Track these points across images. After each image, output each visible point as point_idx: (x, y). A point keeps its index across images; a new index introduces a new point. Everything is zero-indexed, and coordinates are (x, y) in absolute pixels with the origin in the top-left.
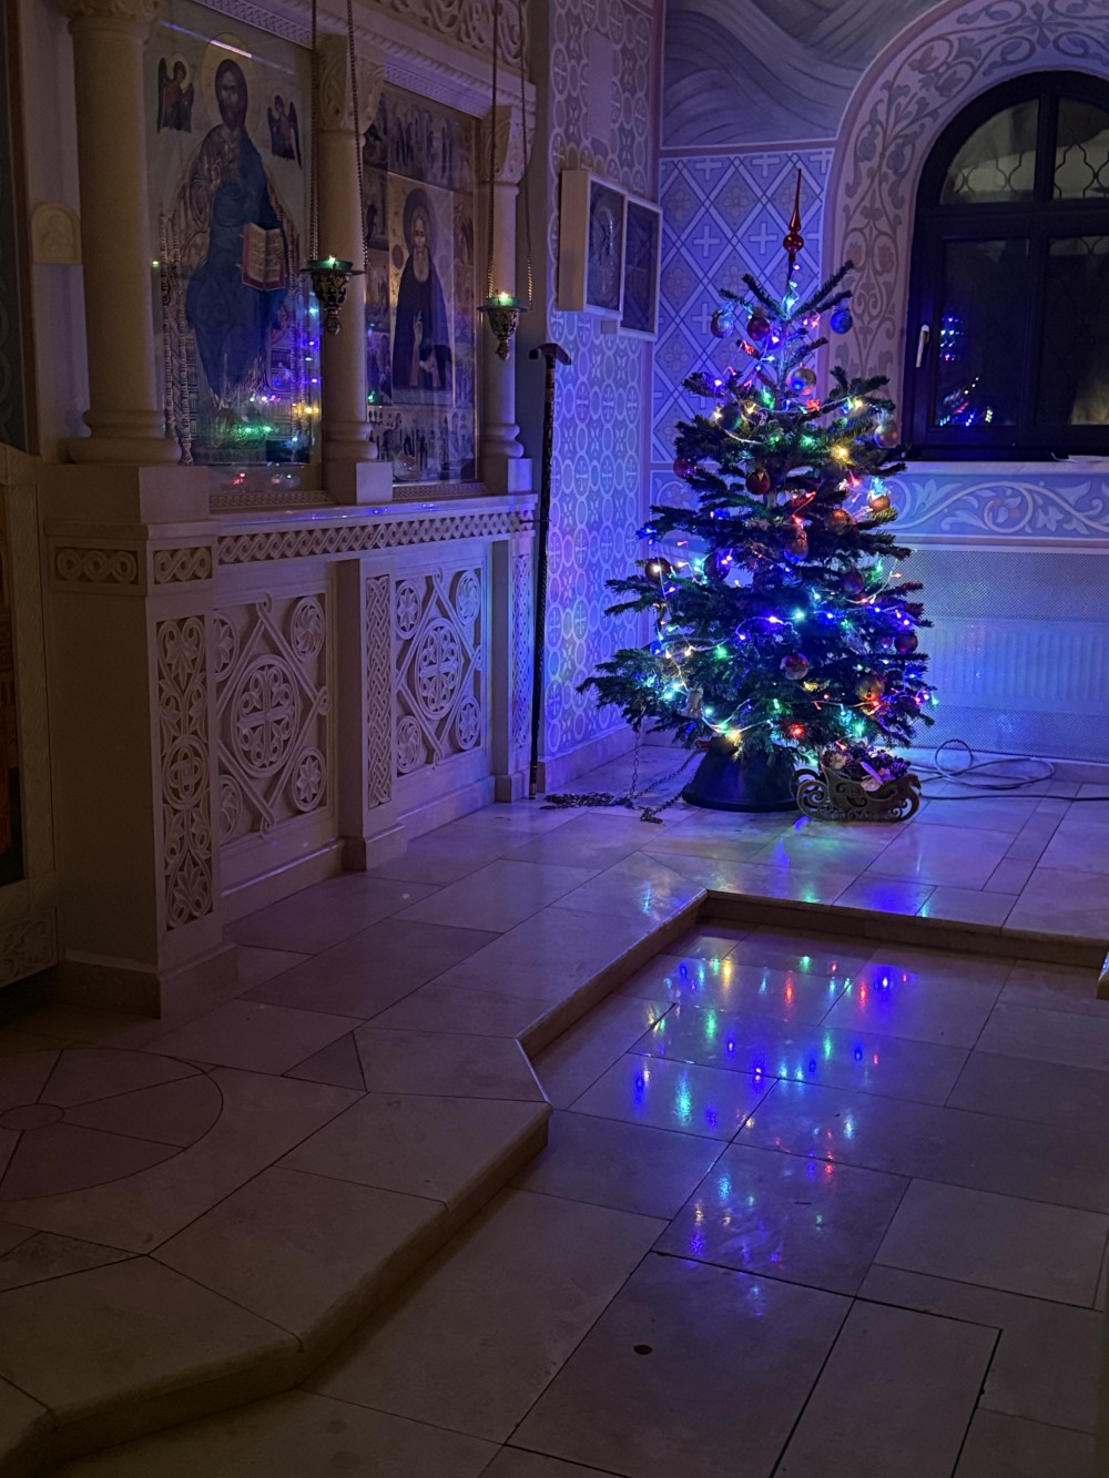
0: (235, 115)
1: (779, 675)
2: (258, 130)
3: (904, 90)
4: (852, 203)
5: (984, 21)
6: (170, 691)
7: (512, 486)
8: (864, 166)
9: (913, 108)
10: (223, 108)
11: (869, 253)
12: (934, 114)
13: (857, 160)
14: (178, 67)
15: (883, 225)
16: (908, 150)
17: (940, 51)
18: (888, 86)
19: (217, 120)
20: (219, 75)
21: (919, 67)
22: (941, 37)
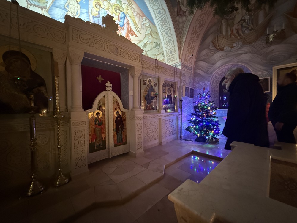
0: (150, 84)
1: (203, 129)
2: (152, 84)
3: (217, 76)
4: (212, 86)
5: (224, 69)
6: (138, 129)
7: (178, 112)
8: (213, 83)
9: (218, 78)
10: (149, 83)
11: (214, 91)
12: (220, 78)
13: (212, 83)
14: (145, 80)
15: (216, 88)
16: (218, 82)
17: (220, 72)
18: (215, 76)
19: (148, 84)
20: (149, 80)
21: (218, 74)
22: (220, 71)
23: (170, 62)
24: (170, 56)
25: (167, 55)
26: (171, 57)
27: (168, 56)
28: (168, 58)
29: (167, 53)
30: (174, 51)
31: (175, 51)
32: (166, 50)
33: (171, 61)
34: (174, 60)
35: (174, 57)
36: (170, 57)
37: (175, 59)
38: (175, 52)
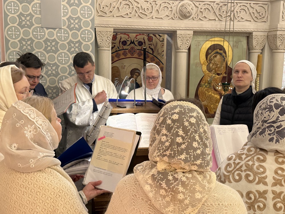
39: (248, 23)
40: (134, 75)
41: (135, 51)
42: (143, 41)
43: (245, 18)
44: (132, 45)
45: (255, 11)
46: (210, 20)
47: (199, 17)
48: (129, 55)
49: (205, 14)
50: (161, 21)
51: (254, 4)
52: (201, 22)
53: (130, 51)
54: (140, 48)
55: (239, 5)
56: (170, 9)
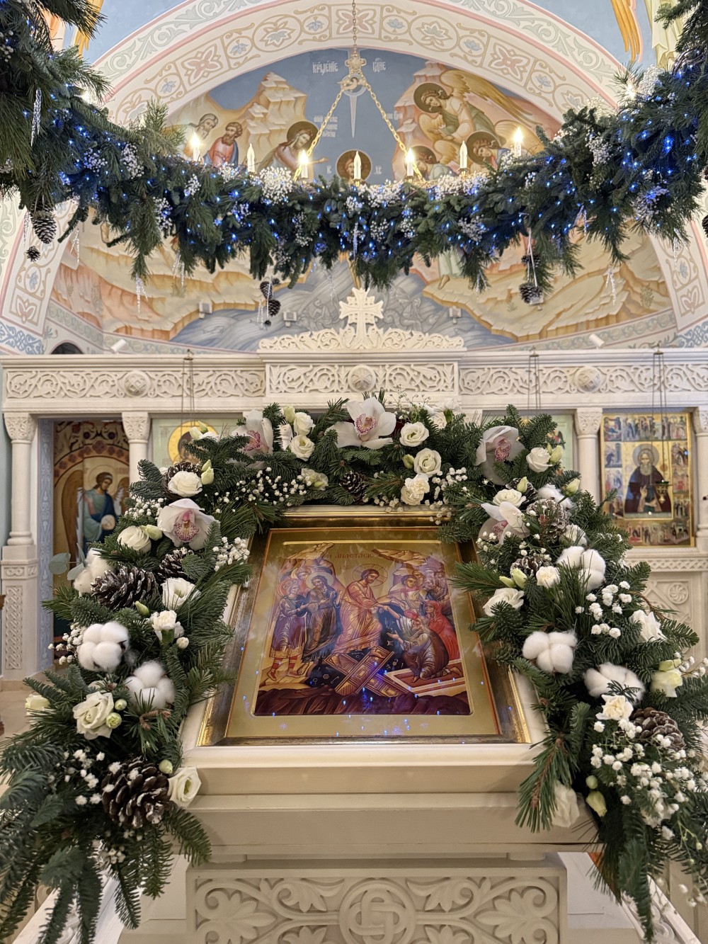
23: (687, 312)
24: (684, 286)
25: (674, 282)
26: (689, 291)
27: (679, 286)
28: (680, 293)
29: (672, 273)
30: (692, 265)
31: (694, 262)
32: (667, 262)
33: (689, 305)
34: (699, 306)
35: (695, 290)
36: (684, 291)
37: (701, 301)
38: (695, 267)
39: (233, 399)
40: (102, 481)
41: (103, 447)
42: (114, 431)
43: (230, 392)
44: (99, 438)
45: (244, 382)
46: (174, 396)
47: (157, 392)
48: (94, 453)
49: (164, 389)
50: (98, 400)
51: (242, 371)
52: (158, 400)
53: (95, 447)
54: (110, 442)
55: (218, 374)
56: (111, 383)
